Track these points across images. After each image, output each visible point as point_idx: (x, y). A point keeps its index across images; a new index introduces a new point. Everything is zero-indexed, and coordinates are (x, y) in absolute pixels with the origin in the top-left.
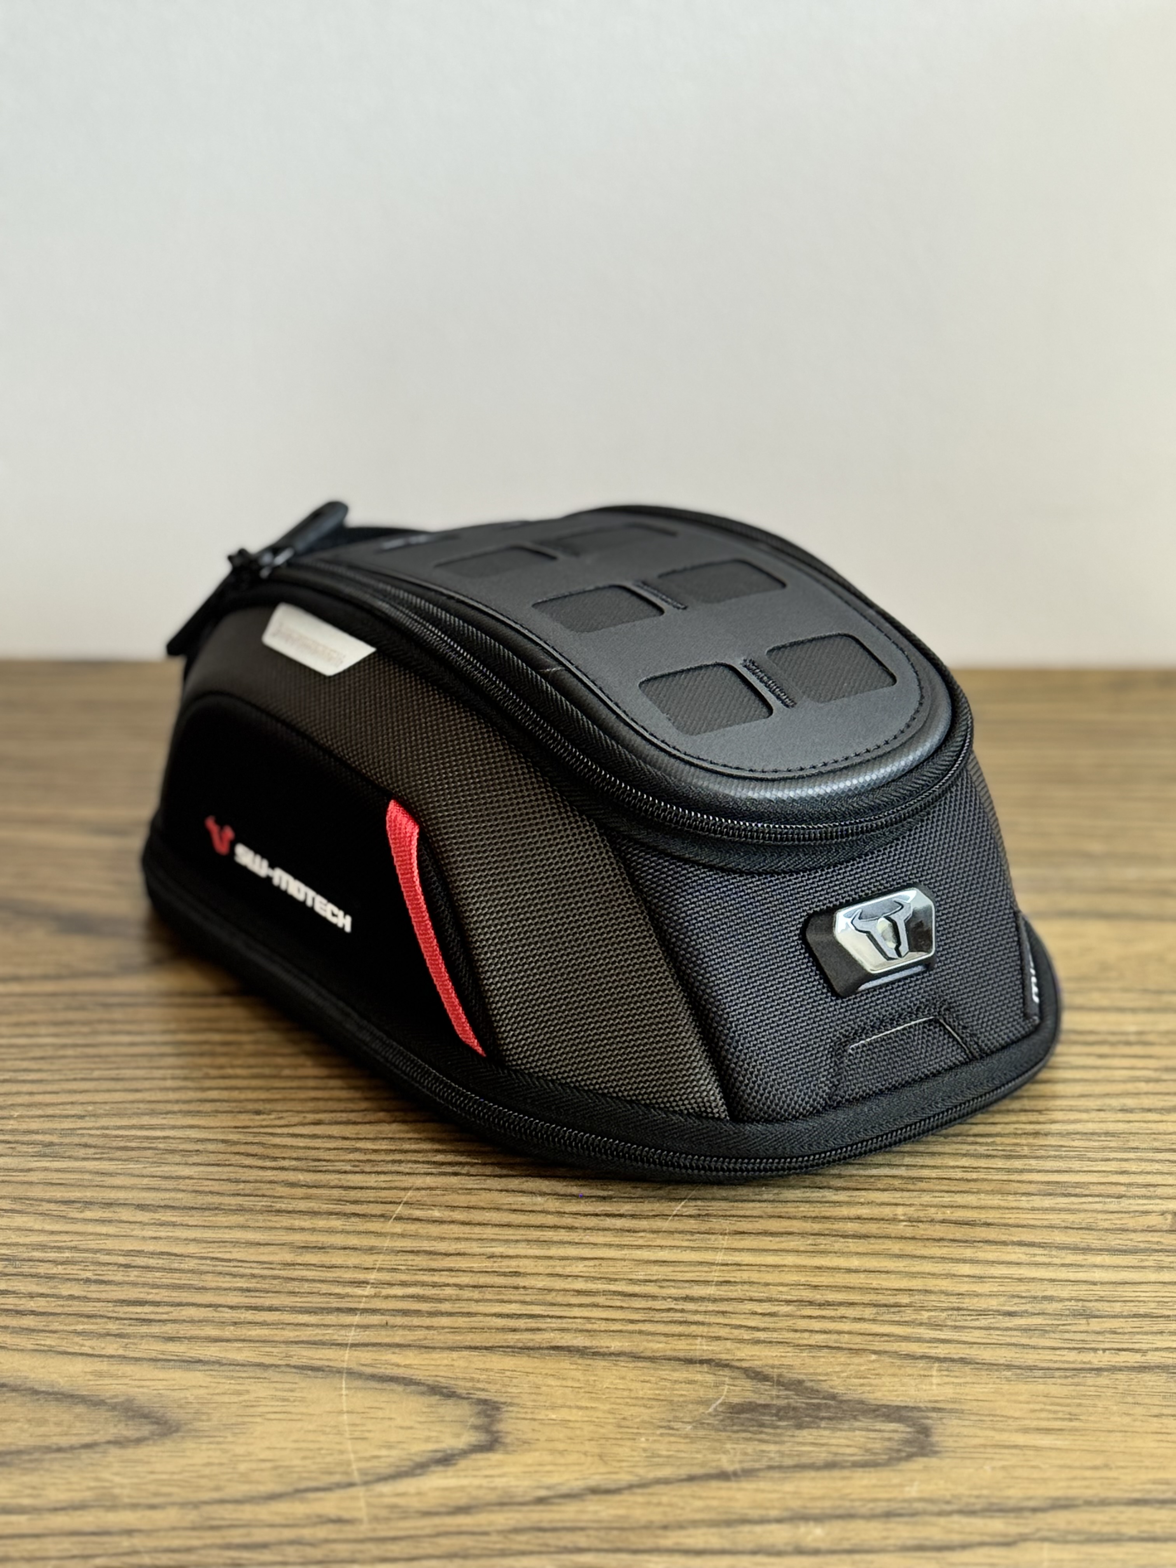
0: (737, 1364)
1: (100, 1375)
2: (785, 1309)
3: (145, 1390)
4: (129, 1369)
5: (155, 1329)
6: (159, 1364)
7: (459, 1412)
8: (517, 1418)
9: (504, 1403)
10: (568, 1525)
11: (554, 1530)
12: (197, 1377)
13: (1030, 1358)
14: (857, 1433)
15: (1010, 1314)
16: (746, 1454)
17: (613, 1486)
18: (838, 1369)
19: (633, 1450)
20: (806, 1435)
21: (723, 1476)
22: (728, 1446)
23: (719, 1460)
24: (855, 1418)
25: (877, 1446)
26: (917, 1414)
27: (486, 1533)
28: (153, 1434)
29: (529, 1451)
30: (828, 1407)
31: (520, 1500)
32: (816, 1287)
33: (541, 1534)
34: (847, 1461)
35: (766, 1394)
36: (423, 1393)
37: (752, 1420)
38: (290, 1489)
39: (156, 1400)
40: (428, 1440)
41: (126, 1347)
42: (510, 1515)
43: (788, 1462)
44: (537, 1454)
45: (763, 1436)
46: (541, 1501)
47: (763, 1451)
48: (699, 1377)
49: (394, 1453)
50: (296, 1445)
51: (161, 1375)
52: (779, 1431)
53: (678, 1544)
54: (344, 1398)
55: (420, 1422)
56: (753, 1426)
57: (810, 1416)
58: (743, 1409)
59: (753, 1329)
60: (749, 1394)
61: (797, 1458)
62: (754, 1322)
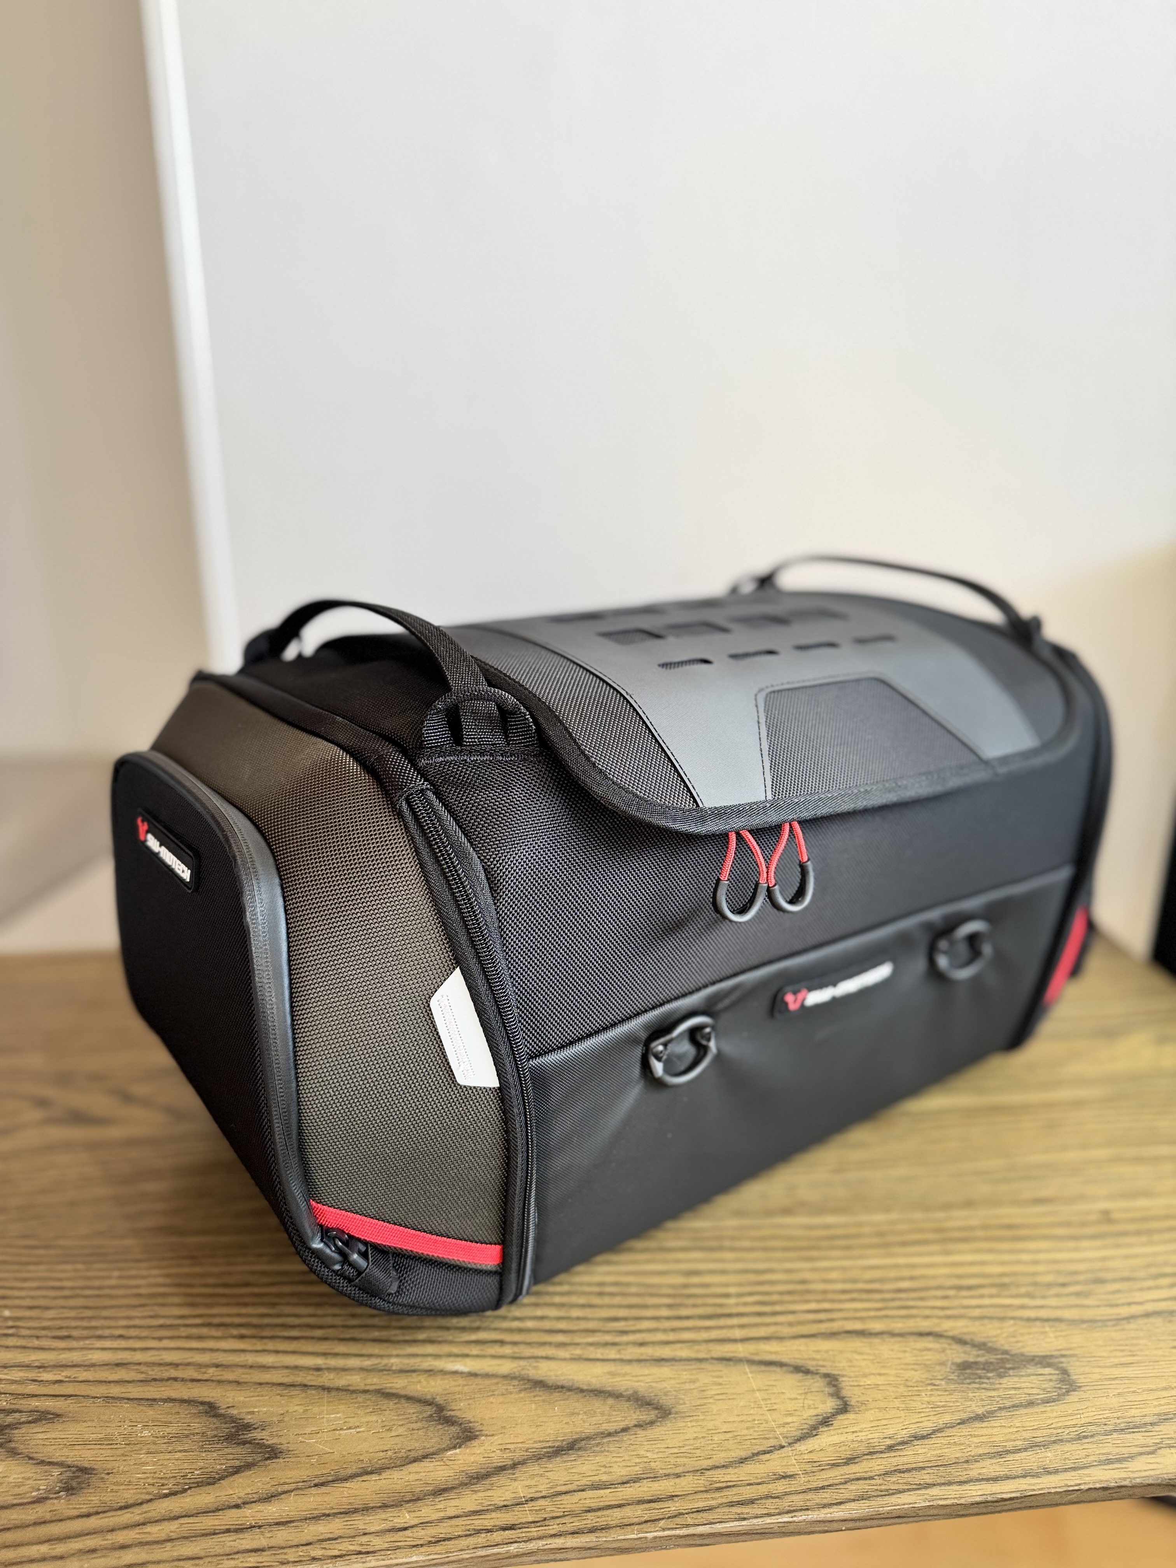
0: (946, 1334)
1: (613, 1374)
2: (951, 1293)
3: (642, 1384)
4: (627, 1368)
5: (631, 1338)
6: (643, 1364)
7: (817, 1384)
8: (851, 1386)
9: (839, 1375)
10: (914, 1466)
11: (908, 1470)
12: (665, 1371)
13: (1089, 1314)
14: (1032, 1377)
15: (1064, 1285)
16: (982, 1400)
17: (925, 1433)
18: (999, 1332)
19: (922, 1404)
20: (1008, 1382)
21: (979, 1418)
22: (971, 1395)
23: (971, 1406)
24: (1025, 1366)
25: (1047, 1385)
26: (1056, 1360)
27: (871, 1478)
28: (657, 1417)
29: (867, 1410)
30: (1008, 1360)
31: (877, 1449)
32: (959, 1277)
33: (902, 1475)
34: (1037, 1399)
35: (972, 1356)
36: (792, 1372)
37: (973, 1374)
38: (749, 1454)
39: (650, 1390)
40: (809, 1407)
41: (619, 1351)
42: (879, 1462)
43: (1008, 1404)
44: (872, 1412)
45: (984, 1386)
46: (890, 1448)
47: (991, 1397)
48: (930, 1345)
49: (795, 1419)
50: (739, 1419)
51: (646, 1371)
52: (991, 1381)
53: (980, 1474)
54: (751, 1379)
55: (801, 1394)
56: (976, 1379)
57: (1002, 1368)
58: (964, 1366)
59: (943, 1308)
60: (962, 1355)
61: (1011, 1400)
62: (939, 1303)
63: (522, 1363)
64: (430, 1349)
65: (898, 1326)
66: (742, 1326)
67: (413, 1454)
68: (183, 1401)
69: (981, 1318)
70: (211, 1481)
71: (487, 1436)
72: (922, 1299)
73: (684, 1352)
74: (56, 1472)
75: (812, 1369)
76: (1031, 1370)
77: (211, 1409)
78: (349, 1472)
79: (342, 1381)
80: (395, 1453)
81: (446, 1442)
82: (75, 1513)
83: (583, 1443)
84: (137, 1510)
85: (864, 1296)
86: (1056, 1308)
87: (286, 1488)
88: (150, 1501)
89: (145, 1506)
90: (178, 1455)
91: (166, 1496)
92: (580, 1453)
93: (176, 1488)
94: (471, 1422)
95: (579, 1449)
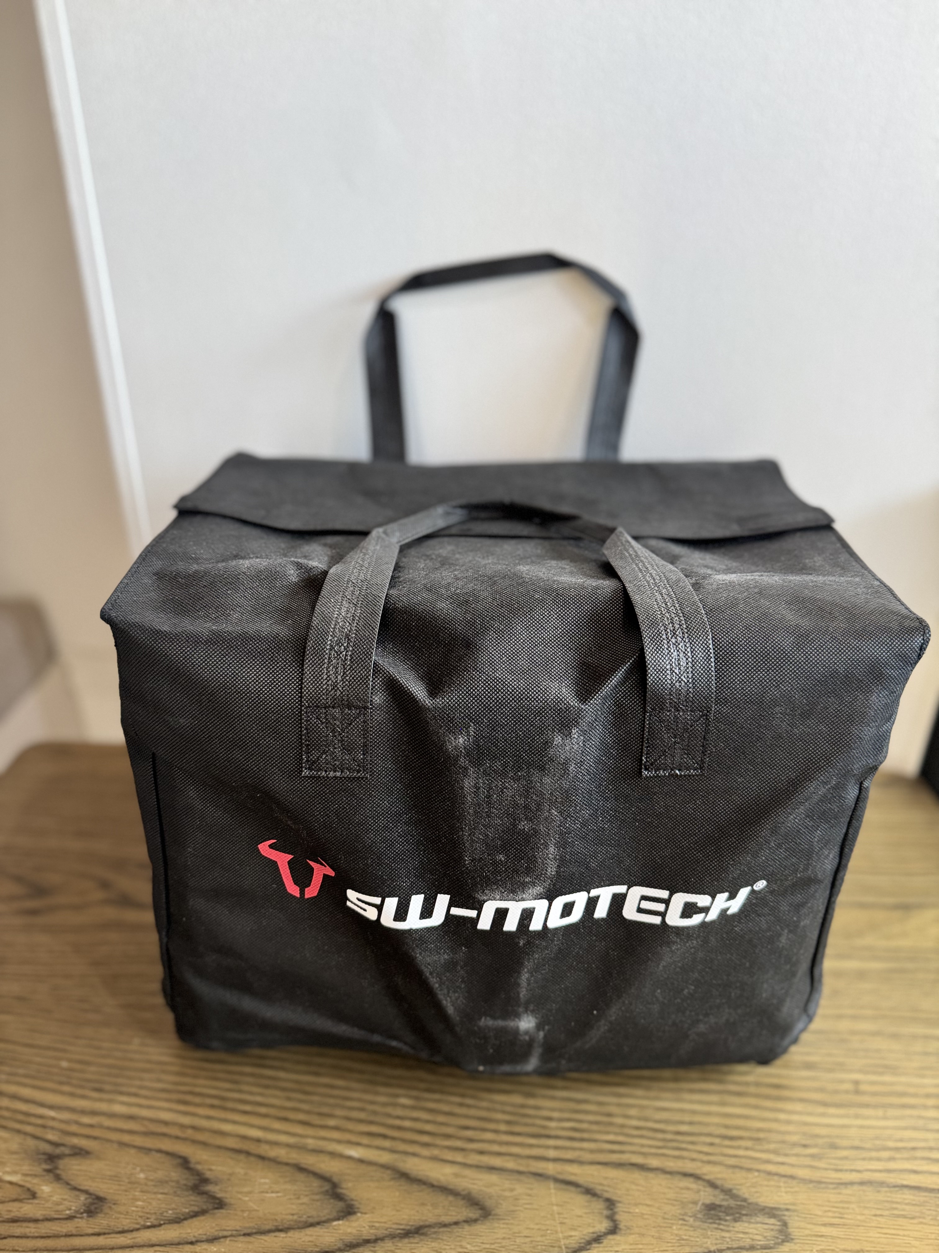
0: (703, 1177)
1: (457, 1175)
2: (717, 1141)
3: (475, 1186)
4: (467, 1172)
5: (475, 1146)
6: (479, 1170)
7: (599, 1206)
8: (623, 1212)
9: (616, 1201)
12: (493, 1178)
13: (817, 1175)
14: (759, 1225)
15: (805, 1146)
16: (717, 1239)
18: (744, 1181)
19: (672, 1235)
20: (740, 1226)
22: (709, 1233)
23: (707, 1243)
24: (756, 1215)
25: (768, 1234)
26: (780, 1213)
28: (481, 1216)
29: (630, 1234)
30: (744, 1207)
32: (727, 1127)
34: (758, 1245)
35: (719, 1199)
36: (583, 1193)
37: (716, 1215)
39: (480, 1193)
40: (589, 1225)
41: (464, 1156)
43: (735, 1246)
44: (634, 1236)
45: (721, 1227)
47: (724, 1237)
48: (690, 1185)
49: (577, 1233)
50: (538, 1227)
51: (480, 1176)
52: (727, 1223)
54: (553, 1194)
55: (586, 1213)
56: (717, 1219)
57: (738, 1213)
58: (711, 1208)
59: (707, 1154)
60: (712, 1198)
61: (737, 1242)
62: (706, 1149)
63: (396, 1156)
64: (336, 1135)
65: (670, 1164)
66: (556, 1148)
67: (311, 1220)
68: (167, 1153)
69: (734, 1167)
70: (178, 1220)
71: (362, 1213)
72: (693, 1143)
73: (510, 1164)
74: (83, 1197)
75: (599, 1192)
76: (760, 1219)
77: (185, 1163)
78: (267, 1227)
79: (273, 1152)
80: (300, 1217)
81: (334, 1214)
82: (90, 1231)
83: (425, 1230)
84: (130, 1236)
85: (650, 1134)
86: (793, 1165)
87: (225, 1233)
88: (138, 1230)
89: (134, 1233)
90: (160, 1196)
91: (149, 1227)
92: (422, 1237)
93: (156, 1222)
94: (352, 1200)
95: (423, 1234)
